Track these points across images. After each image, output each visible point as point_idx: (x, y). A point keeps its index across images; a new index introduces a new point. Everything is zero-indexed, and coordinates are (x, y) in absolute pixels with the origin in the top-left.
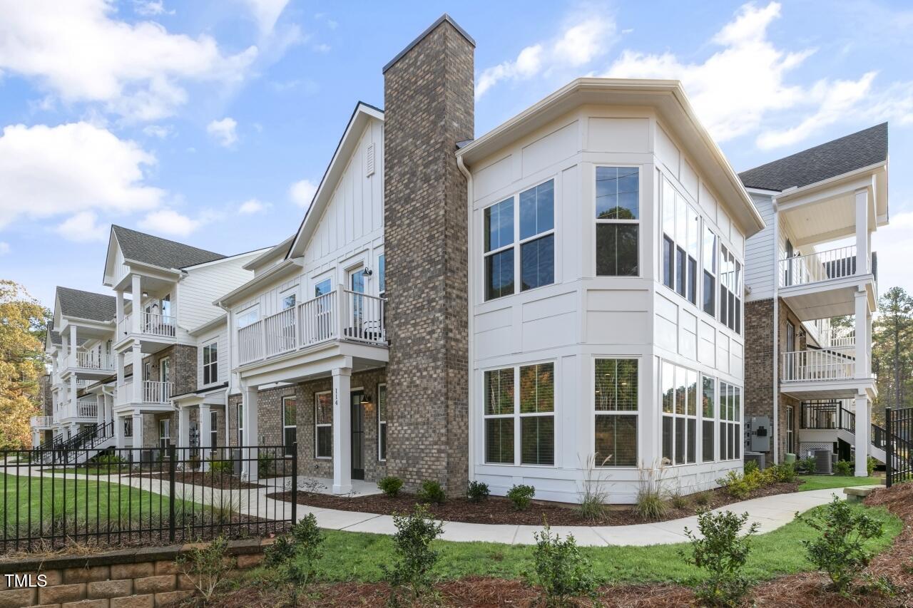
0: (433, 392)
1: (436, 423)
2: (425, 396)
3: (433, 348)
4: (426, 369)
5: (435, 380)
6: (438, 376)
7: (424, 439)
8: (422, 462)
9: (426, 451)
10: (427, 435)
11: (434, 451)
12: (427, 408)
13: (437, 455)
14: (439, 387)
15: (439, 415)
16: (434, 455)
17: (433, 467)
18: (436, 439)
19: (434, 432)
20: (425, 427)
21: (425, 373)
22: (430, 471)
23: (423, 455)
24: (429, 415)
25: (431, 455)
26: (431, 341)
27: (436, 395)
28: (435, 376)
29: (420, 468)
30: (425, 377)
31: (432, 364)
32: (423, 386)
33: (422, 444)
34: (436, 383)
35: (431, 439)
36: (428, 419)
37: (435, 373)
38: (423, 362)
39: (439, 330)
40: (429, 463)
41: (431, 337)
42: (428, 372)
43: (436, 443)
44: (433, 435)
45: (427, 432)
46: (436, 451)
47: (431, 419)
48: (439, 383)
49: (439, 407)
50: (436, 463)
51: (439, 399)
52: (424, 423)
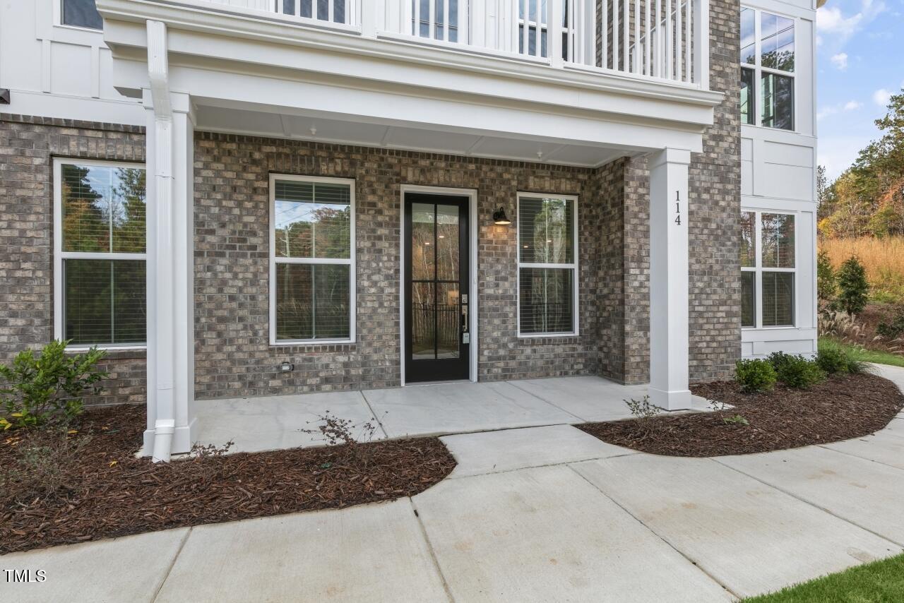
0: (718, 227)
1: (725, 273)
2: (706, 231)
3: (720, 163)
4: (707, 190)
5: (723, 210)
6: (729, 205)
7: (704, 296)
8: (699, 333)
9: (706, 315)
10: (708, 290)
11: (719, 315)
12: (710, 249)
13: (726, 320)
14: (730, 221)
15: (729, 262)
16: (721, 320)
17: (720, 338)
18: (724, 297)
19: (721, 286)
20: (706, 278)
21: (705, 196)
22: (714, 345)
23: (701, 321)
24: (712, 261)
25: (715, 320)
26: (717, 150)
27: (724, 233)
28: (722, 203)
29: (697, 342)
30: (705, 202)
31: (719, 186)
32: (701, 214)
33: (700, 305)
34: (725, 215)
35: (715, 297)
36: (711, 267)
37: (724, 199)
38: (703, 178)
39: (730, 139)
40: (713, 333)
41: (717, 145)
42: (712, 196)
43: (724, 303)
44: (719, 290)
45: (709, 285)
46: (724, 315)
47: (716, 267)
48: (729, 216)
49: (730, 251)
50: (724, 332)
51: (729, 240)
52: (704, 273)
